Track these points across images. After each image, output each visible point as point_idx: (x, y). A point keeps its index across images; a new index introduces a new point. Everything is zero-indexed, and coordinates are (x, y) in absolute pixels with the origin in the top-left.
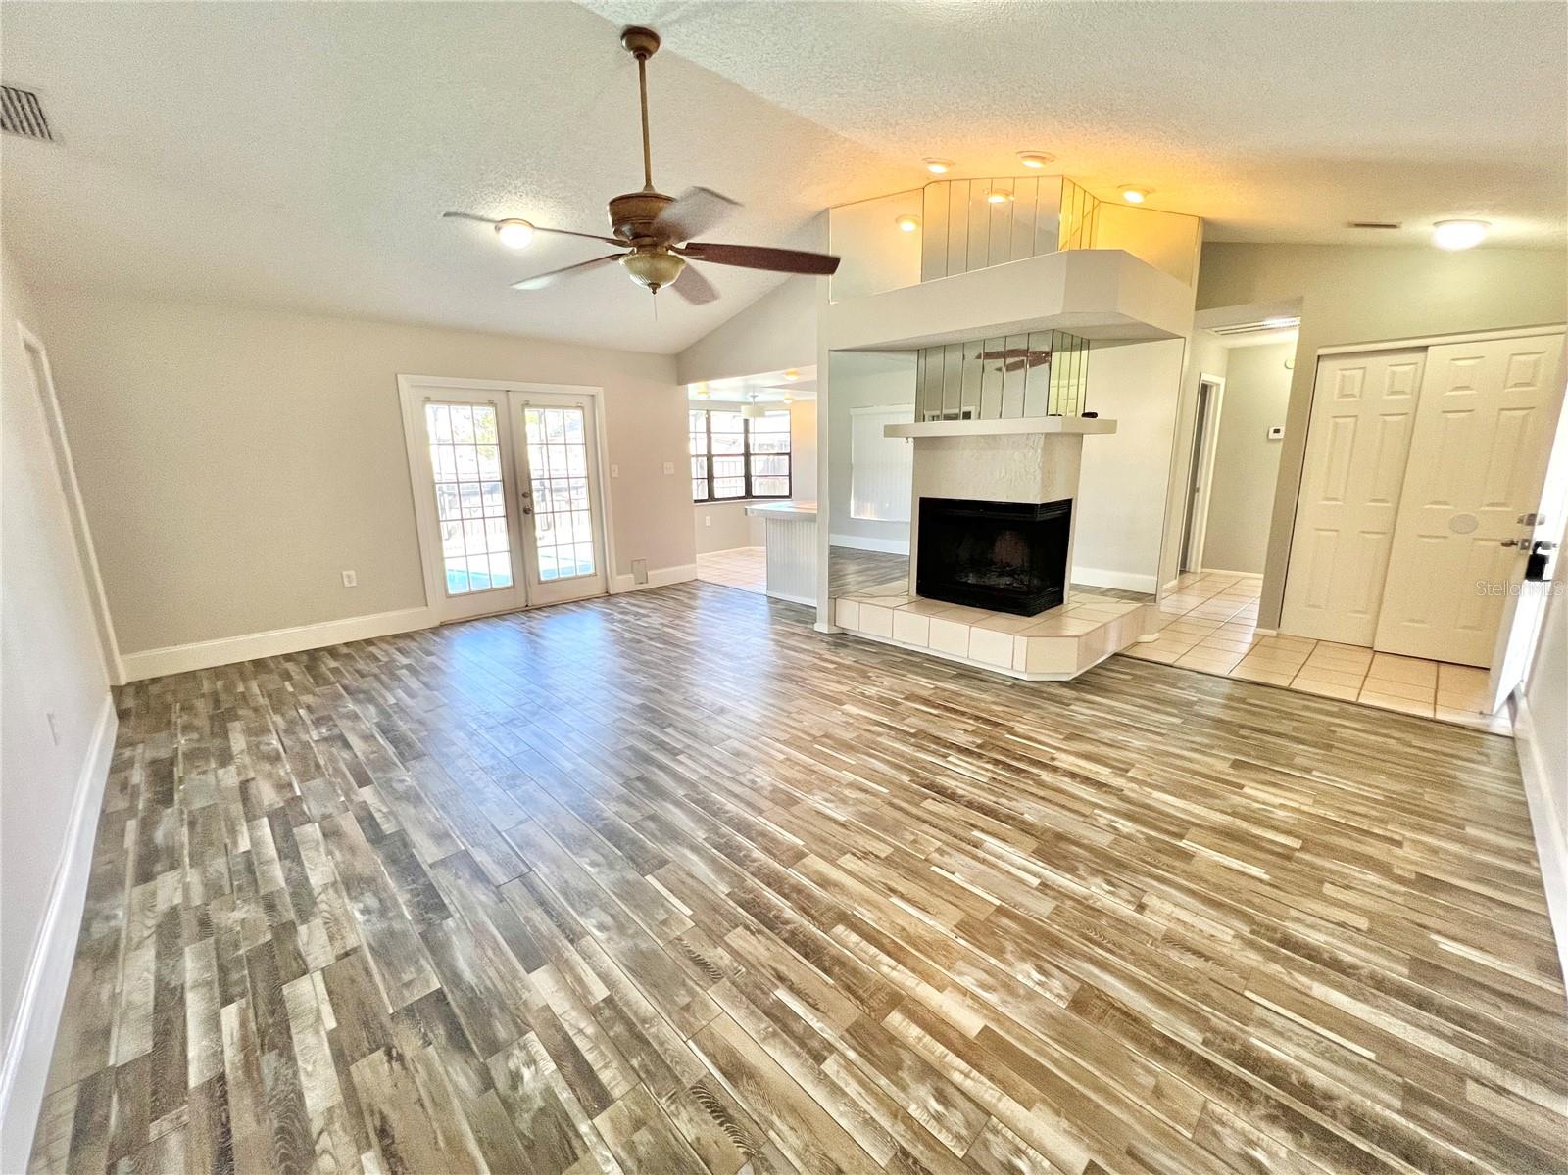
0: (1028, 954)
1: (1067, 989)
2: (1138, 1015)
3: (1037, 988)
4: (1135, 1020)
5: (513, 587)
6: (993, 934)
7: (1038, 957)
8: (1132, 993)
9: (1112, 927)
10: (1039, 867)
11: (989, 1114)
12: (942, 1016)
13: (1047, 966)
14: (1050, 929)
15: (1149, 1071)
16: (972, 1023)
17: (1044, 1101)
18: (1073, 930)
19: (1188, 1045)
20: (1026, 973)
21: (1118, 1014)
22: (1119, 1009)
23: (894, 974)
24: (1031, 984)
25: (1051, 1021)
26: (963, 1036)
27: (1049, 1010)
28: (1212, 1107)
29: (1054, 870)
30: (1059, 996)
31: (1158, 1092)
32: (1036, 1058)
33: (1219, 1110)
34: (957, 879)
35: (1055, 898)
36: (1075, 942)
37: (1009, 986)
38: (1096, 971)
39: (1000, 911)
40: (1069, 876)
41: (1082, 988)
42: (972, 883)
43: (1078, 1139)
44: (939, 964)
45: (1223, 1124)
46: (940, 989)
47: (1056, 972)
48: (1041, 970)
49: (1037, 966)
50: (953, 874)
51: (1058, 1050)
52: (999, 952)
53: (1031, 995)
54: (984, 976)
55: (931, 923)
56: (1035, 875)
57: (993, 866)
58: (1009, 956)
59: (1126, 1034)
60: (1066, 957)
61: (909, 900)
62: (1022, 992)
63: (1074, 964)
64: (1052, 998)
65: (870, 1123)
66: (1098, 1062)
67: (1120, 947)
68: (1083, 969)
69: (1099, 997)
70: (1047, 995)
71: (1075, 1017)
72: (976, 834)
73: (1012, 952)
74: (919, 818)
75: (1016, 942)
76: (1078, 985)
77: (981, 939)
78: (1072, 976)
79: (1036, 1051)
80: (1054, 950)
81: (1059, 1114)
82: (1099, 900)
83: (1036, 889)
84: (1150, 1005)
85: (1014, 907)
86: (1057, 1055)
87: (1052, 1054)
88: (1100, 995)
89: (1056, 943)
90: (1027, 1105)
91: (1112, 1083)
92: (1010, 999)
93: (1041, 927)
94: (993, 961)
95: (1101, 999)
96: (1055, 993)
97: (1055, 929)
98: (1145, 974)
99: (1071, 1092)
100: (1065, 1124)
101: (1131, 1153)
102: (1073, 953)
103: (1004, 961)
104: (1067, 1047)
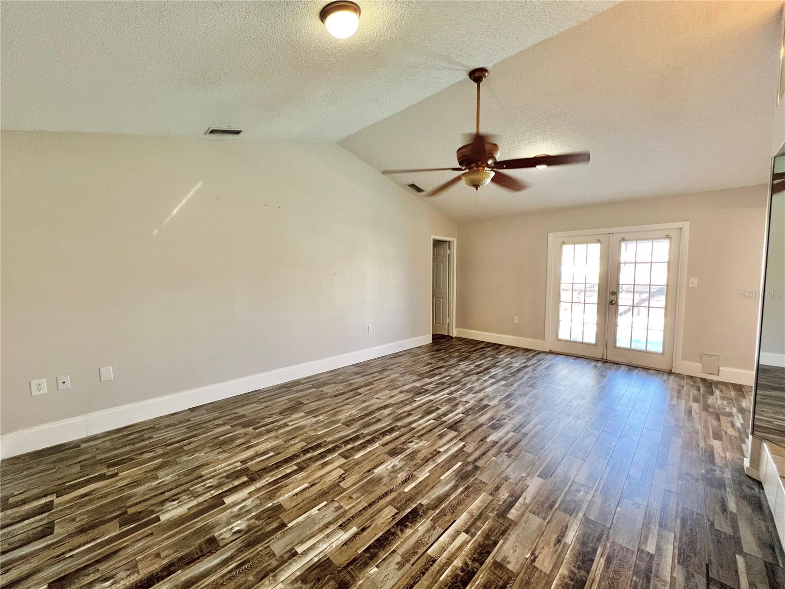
0: (250, 529)
1: (222, 539)
2: (191, 565)
3: (230, 527)
4: (188, 564)
5: (595, 345)
6: (269, 518)
7: (246, 533)
8: (202, 569)
9: (246, 581)
10: (313, 557)
11: (195, 497)
12: (238, 492)
13: (239, 535)
14: (261, 544)
15: (166, 557)
16: (228, 500)
17: (187, 513)
18: (254, 557)
19: (161, 582)
20: (240, 525)
21: (196, 556)
22: (198, 558)
23: (264, 481)
24: (234, 525)
25: (213, 527)
26: (226, 496)
27: (218, 528)
28: (136, 575)
29: (307, 566)
30: (221, 534)
31: (158, 555)
32: (203, 516)
33: (133, 577)
34: (314, 511)
35: (281, 557)
36: (247, 555)
37: (238, 516)
38: (224, 557)
39: (283, 525)
40: (298, 573)
41: (219, 546)
42: (308, 517)
43: (168, 520)
44: (261, 495)
45: (128, 575)
46: (250, 493)
47: (235, 537)
48: (239, 531)
49: (242, 531)
50: (319, 510)
51: (200, 525)
52: (257, 517)
53: (228, 523)
54: (248, 508)
55: (287, 496)
56: (305, 553)
57: (321, 530)
58: (253, 521)
59: (187, 555)
60: (239, 546)
61: (304, 490)
62: (232, 520)
63: (233, 548)
64: (222, 531)
65: (215, 471)
66: (185, 538)
67: (230, 579)
68: (228, 551)
69: (210, 552)
70: (225, 530)
71: (208, 537)
72: (354, 530)
73: (255, 523)
74: (374, 502)
75: (259, 526)
76: (221, 545)
77: (268, 513)
78: (227, 544)
79: (205, 517)
80: (246, 542)
81: (179, 517)
82: (270, 584)
83: (293, 549)
84: (190, 575)
85: (284, 532)
86: (198, 524)
87: (200, 523)
88: (211, 553)
89: (250, 545)
90: (189, 509)
91: (175, 539)
92: (232, 515)
93: (264, 540)
94: (254, 514)
95: (208, 553)
96: (223, 533)
97: (260, 548)
98: (206, 583)
99: (182, 524)
100: (176, 517)
101: (152, 534)
102: (240, 551)
103: (252, 518)
104: (198, 529)
